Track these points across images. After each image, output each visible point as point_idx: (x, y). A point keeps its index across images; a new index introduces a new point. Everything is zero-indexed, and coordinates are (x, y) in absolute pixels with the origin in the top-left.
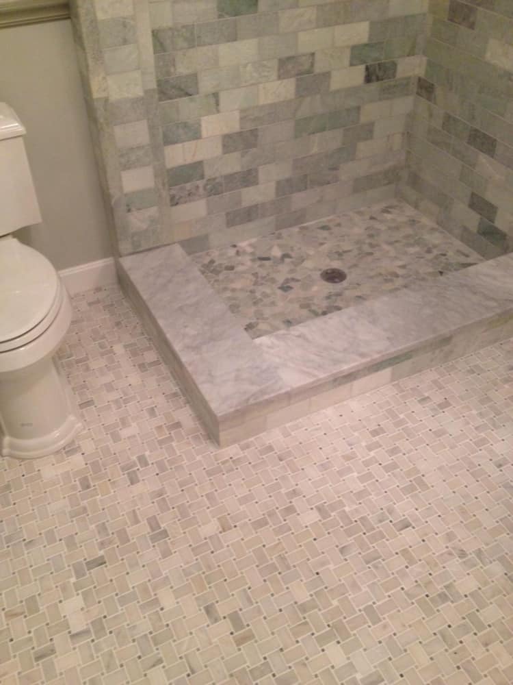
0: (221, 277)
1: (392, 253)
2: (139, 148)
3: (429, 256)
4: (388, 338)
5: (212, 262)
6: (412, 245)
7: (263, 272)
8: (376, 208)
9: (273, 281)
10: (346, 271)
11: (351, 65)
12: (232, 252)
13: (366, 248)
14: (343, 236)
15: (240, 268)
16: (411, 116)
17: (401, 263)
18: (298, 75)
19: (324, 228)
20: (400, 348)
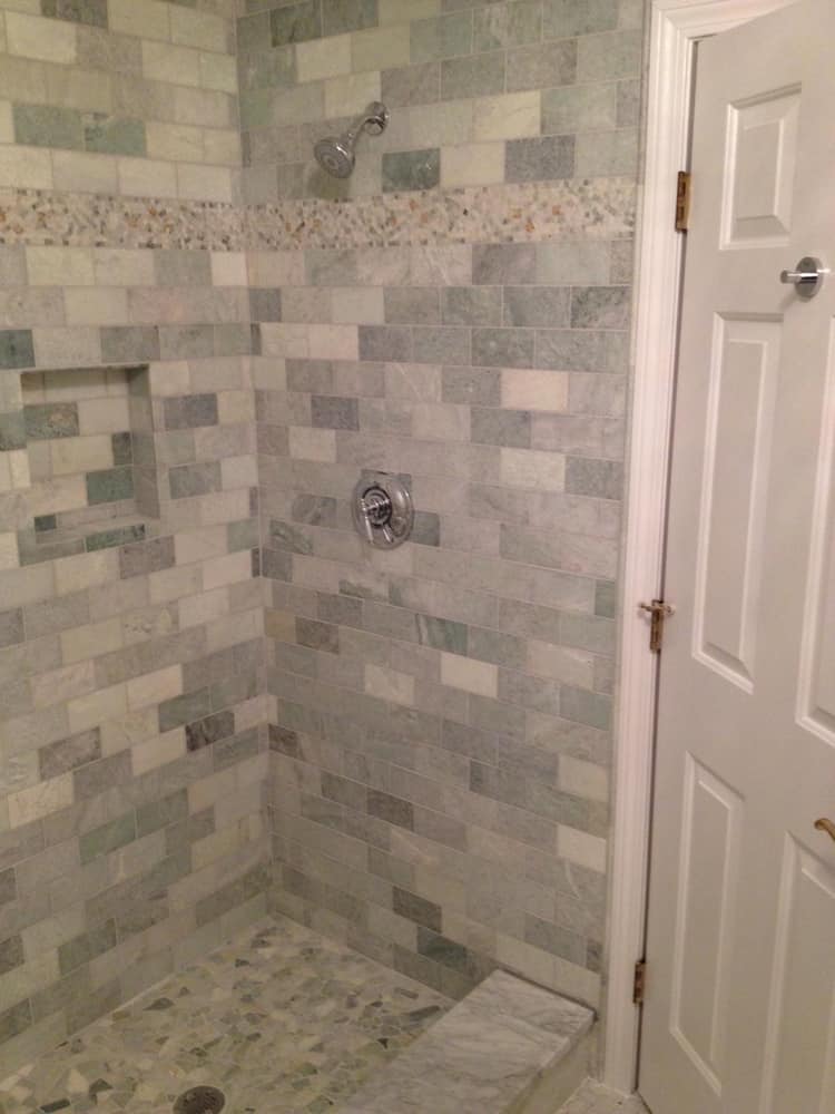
1: (293, 1026)
3: (355, 1014)
6: (321, 1000)
8: (243, 940)
10: (221, 1088)
11: (162, 730)
13: (245, 1027)
14: (197, 1014)
16: (269, 784)
17: (313, 1041)
18: (74, 766)
19: (160, 1005)
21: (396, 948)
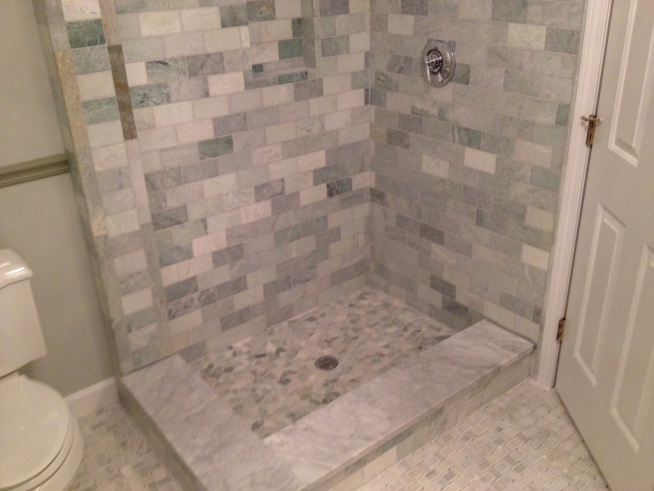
0: (221, 380)
1: (375, 335)
2: (139, 273)
3: (407, 334)
4: (389, 418)
5: (211, 366)
6: (390, 326)
7: (260, 369)
8: (353, 296)
9: (272, 376)
10: (337, 357)
11: (315, 184)
12: (229, 354)
13: (351, 334)
14: (328, 325)
15: (238, 369)
16: (370, 219)
17: (385, 343)
18: (272, 197)
19: (311, 319)
20: (400, 426)
21: (432, 307)
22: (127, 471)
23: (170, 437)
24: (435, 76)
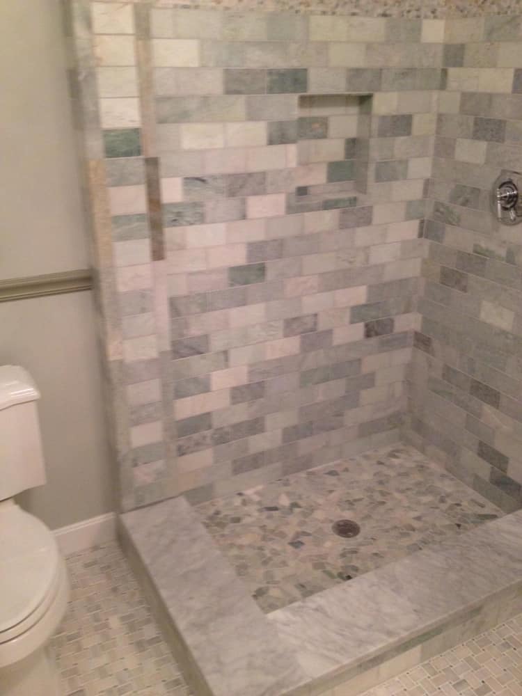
0: (226, 531)
1: (406, 503)
3: (444, 507)
4: (415, 611)
5: (217, 513)
6: (424, 494)
7: (271, 525)
8: (384, 451)
9: (282, 535)
10: (359, 523)
11: (352, 322)
12: (238, 501)
13: (379, 498)
14: (352, 483)
15: (247, 520)
16: (410, 367)
17: (416, 514)
18: (302, 333)
19: (332, 473)
20: (429, 623)
21: (477, 477)
22: (114, 622)
23: (164, 593)
24: (506, 212)
